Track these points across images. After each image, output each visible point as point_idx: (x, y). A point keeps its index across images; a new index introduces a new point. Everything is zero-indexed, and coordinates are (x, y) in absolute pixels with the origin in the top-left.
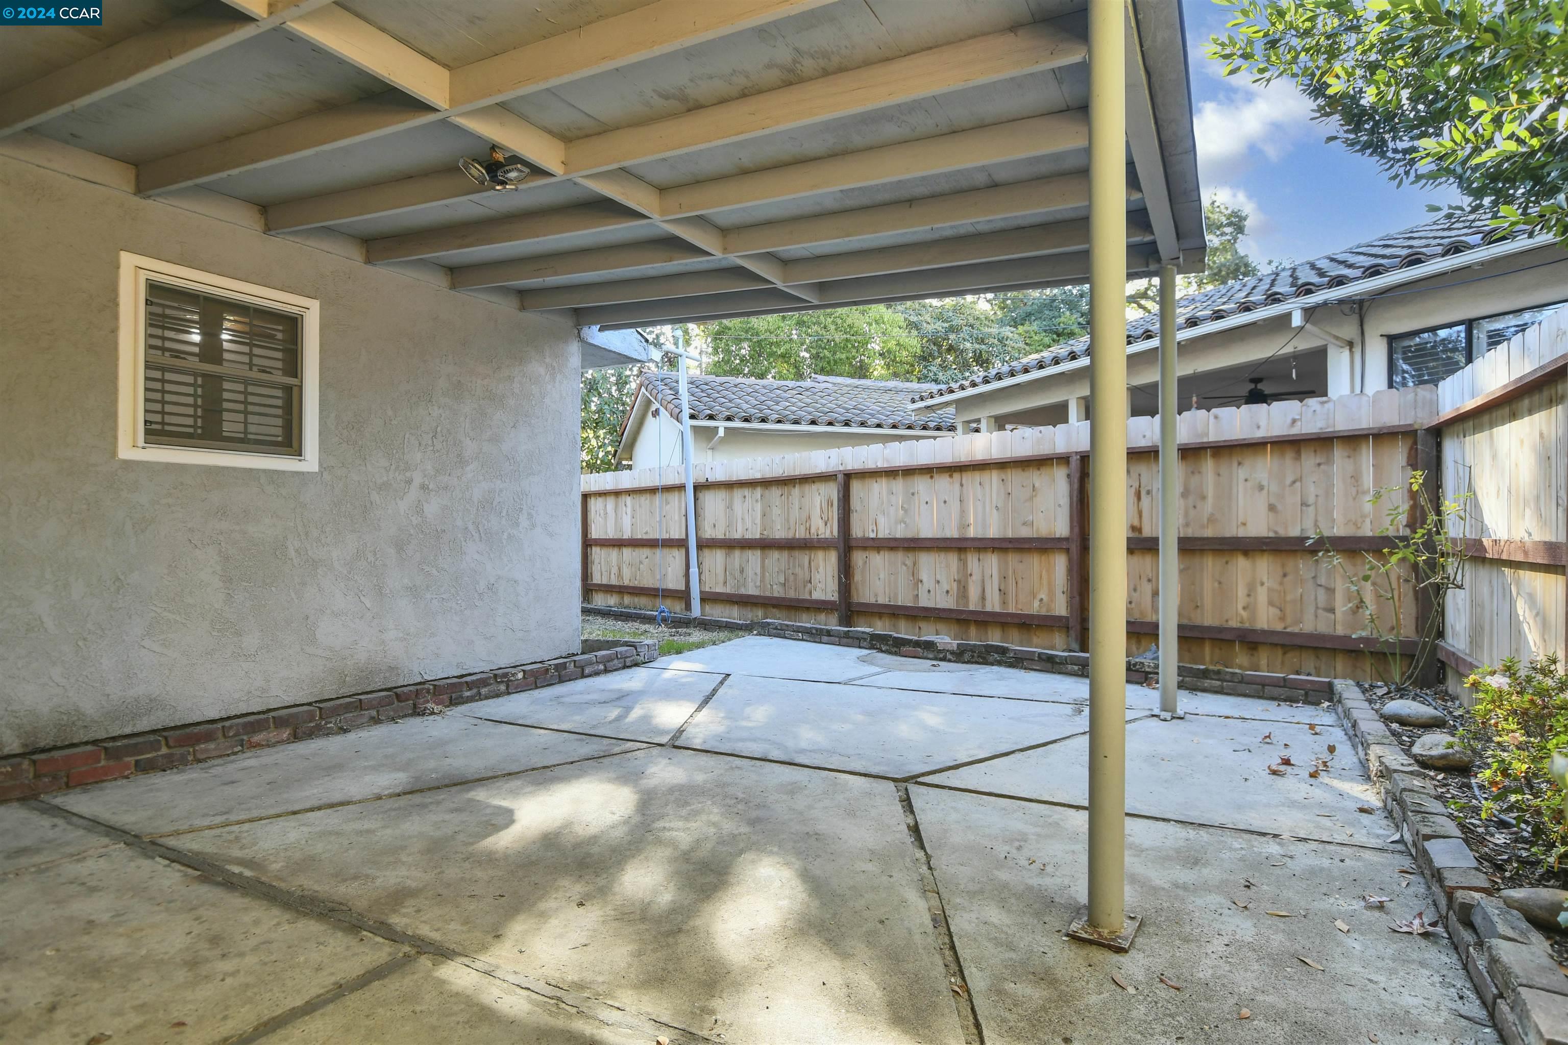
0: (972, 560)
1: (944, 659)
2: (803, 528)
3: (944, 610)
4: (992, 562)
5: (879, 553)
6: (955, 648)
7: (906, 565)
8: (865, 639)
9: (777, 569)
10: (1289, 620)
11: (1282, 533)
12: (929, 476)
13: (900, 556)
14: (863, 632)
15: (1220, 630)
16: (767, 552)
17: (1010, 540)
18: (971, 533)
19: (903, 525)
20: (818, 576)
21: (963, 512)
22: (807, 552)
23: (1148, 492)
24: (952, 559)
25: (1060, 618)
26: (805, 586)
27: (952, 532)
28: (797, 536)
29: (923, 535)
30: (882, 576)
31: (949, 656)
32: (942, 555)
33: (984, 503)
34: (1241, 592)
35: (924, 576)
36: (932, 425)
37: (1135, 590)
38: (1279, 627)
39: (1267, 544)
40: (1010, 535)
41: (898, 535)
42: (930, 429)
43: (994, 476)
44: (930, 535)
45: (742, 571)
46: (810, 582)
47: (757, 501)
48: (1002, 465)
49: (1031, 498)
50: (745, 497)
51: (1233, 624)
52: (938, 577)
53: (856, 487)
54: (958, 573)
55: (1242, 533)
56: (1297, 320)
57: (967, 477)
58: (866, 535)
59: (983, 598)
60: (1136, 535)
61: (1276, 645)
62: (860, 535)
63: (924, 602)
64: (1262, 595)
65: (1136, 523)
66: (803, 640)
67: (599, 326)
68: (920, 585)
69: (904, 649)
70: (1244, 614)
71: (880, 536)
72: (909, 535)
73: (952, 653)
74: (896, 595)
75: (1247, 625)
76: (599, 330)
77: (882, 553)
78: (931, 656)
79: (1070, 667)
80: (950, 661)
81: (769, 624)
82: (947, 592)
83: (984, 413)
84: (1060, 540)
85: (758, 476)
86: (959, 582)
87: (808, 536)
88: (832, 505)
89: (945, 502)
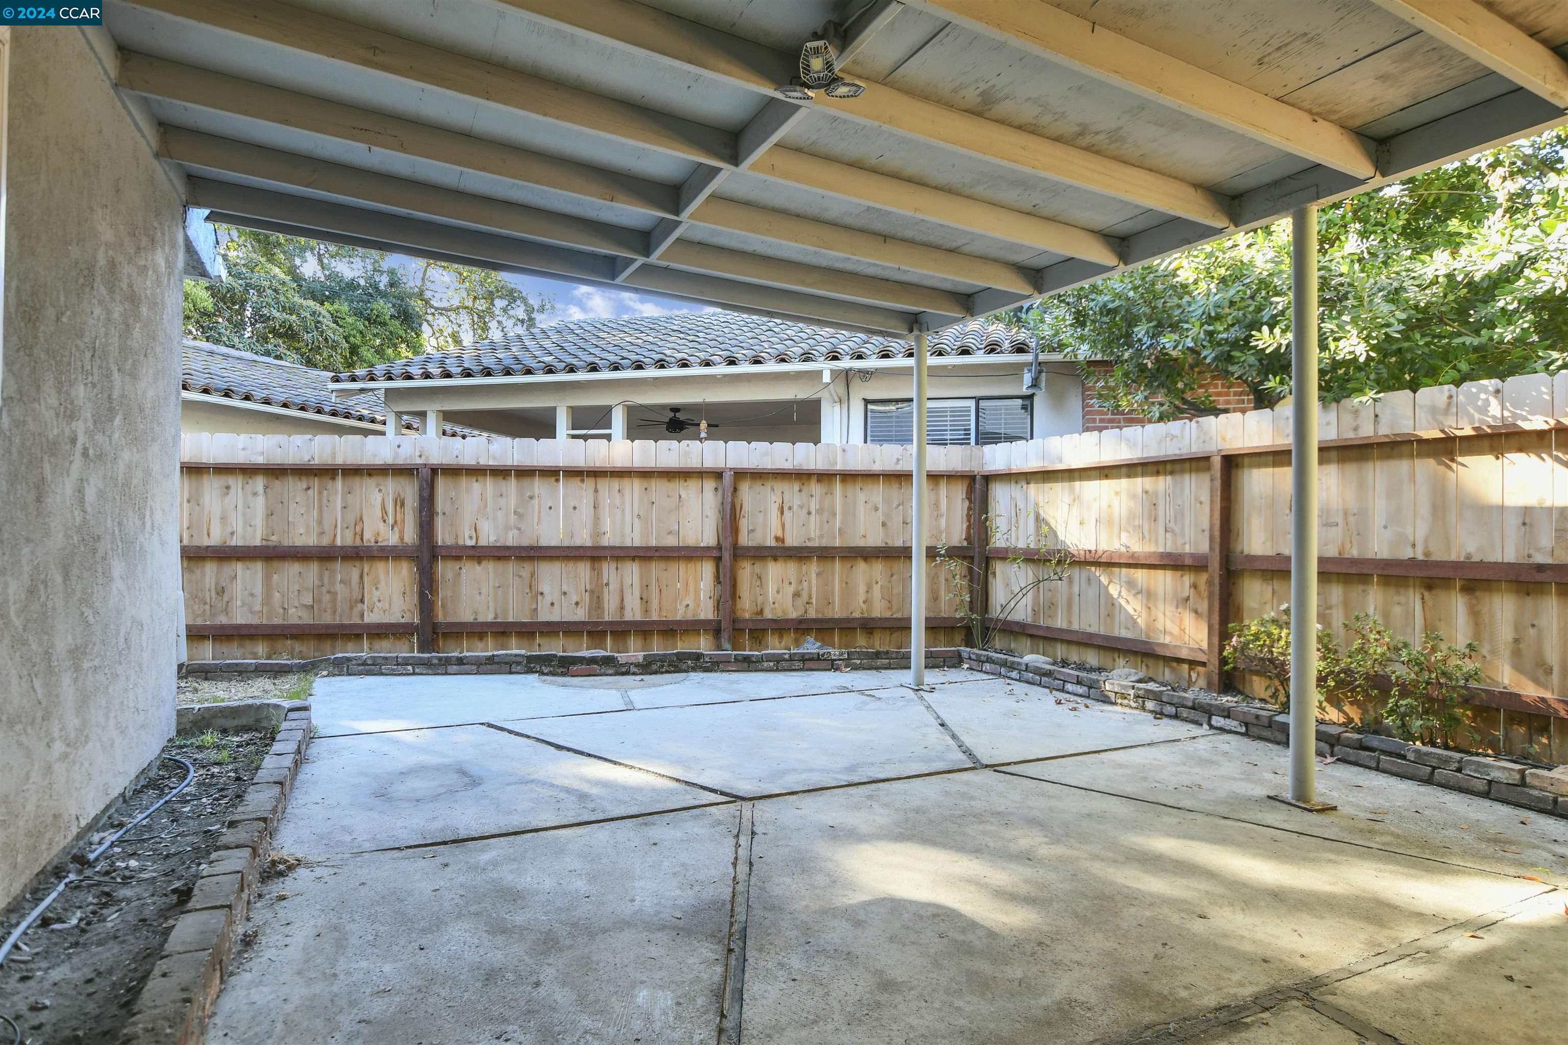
0: (608, 570)
1: (627, 673)
2: (349, 534)
3: (575, 623)
4: (632, 572)
5: (479, 563)
6: (641, 660)
7: (520, 577)
8: (519, 663)
9: (297, 587)
10: (895, 608)
11: (890, 544)
12: (553, 479)
13: (511, 567)
14: (516, 655)
15: (849, 620)
16: (275, 564)
17: (657, 549)
18: (605, 542)
19: (516, 531)
20: (376, 594)
21: (597, 519)
22: (358, 564)
23: (790, 508)
24: (583, 569)
25: (708, 622)
26: (351, 608)
27: (583, 538)
28: (339, 542)
29: (543, 543)
30: (484, 591)
31: (633, 669)
32: (571, 565)
33: (623, 512)
34: (862, 589)
35: (545, 587)
36: (327, 409)
37: (778, 592)
38: (888, 614)
39: (881, 551)
40: (653, 543)
41: (510, 543)
42: (325, 413)
43: (637, 484)
44: (554, 543)
45: (221, 591)
46: (362, 601)
47: (255, 494)
48: (646, 474)
49: (678, 508)
50: (228, 488)
51: (857, 615)
52: (565, 588)
53: (441, 485)
54: (591, 583)
55: (861, 543)
56: (827, 378)
57: (604, 484)
58: (461, 543)
59: (622, 608)
60: (780, 544)
61: (885, 628)
62: (450, 541)
63: (545, 616)
64: (877, 591)
65: (780, 534)
66: (414, 674)
67: (207, 212)
68: (540, 597)
69: (574, 668)
70: (864, 607)
71: (483, 542)
72: (525, 542)
73: (637, 665)
74: (505, 611)
75: (866, 615)
76: (208, 219)
77: (484, 563)
78: (610, 672)
79: (765, 664)
80: (634, 674)
81: (349, 659)
82: (577, 604)
83: (432, 409)
84: (708, 548)
85: (260, 460)
86: (592, 592)
87: (358, 543)
88: (402, 505)
89: (575, 508)
